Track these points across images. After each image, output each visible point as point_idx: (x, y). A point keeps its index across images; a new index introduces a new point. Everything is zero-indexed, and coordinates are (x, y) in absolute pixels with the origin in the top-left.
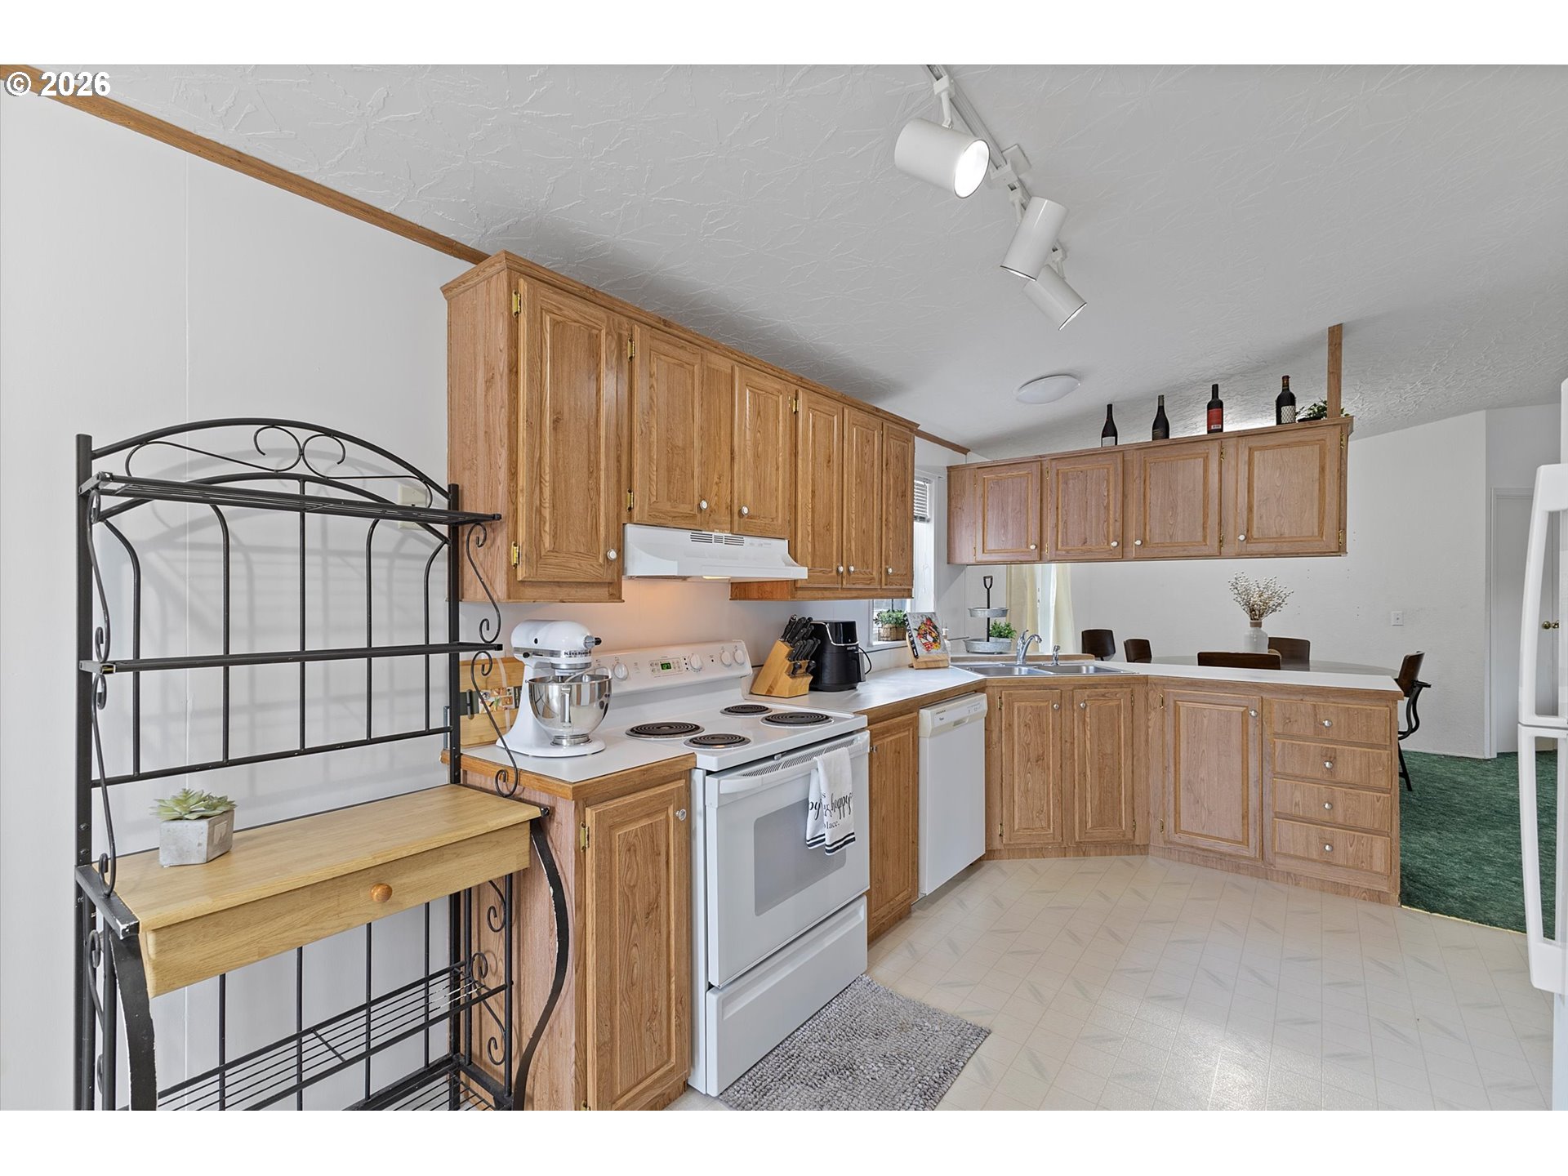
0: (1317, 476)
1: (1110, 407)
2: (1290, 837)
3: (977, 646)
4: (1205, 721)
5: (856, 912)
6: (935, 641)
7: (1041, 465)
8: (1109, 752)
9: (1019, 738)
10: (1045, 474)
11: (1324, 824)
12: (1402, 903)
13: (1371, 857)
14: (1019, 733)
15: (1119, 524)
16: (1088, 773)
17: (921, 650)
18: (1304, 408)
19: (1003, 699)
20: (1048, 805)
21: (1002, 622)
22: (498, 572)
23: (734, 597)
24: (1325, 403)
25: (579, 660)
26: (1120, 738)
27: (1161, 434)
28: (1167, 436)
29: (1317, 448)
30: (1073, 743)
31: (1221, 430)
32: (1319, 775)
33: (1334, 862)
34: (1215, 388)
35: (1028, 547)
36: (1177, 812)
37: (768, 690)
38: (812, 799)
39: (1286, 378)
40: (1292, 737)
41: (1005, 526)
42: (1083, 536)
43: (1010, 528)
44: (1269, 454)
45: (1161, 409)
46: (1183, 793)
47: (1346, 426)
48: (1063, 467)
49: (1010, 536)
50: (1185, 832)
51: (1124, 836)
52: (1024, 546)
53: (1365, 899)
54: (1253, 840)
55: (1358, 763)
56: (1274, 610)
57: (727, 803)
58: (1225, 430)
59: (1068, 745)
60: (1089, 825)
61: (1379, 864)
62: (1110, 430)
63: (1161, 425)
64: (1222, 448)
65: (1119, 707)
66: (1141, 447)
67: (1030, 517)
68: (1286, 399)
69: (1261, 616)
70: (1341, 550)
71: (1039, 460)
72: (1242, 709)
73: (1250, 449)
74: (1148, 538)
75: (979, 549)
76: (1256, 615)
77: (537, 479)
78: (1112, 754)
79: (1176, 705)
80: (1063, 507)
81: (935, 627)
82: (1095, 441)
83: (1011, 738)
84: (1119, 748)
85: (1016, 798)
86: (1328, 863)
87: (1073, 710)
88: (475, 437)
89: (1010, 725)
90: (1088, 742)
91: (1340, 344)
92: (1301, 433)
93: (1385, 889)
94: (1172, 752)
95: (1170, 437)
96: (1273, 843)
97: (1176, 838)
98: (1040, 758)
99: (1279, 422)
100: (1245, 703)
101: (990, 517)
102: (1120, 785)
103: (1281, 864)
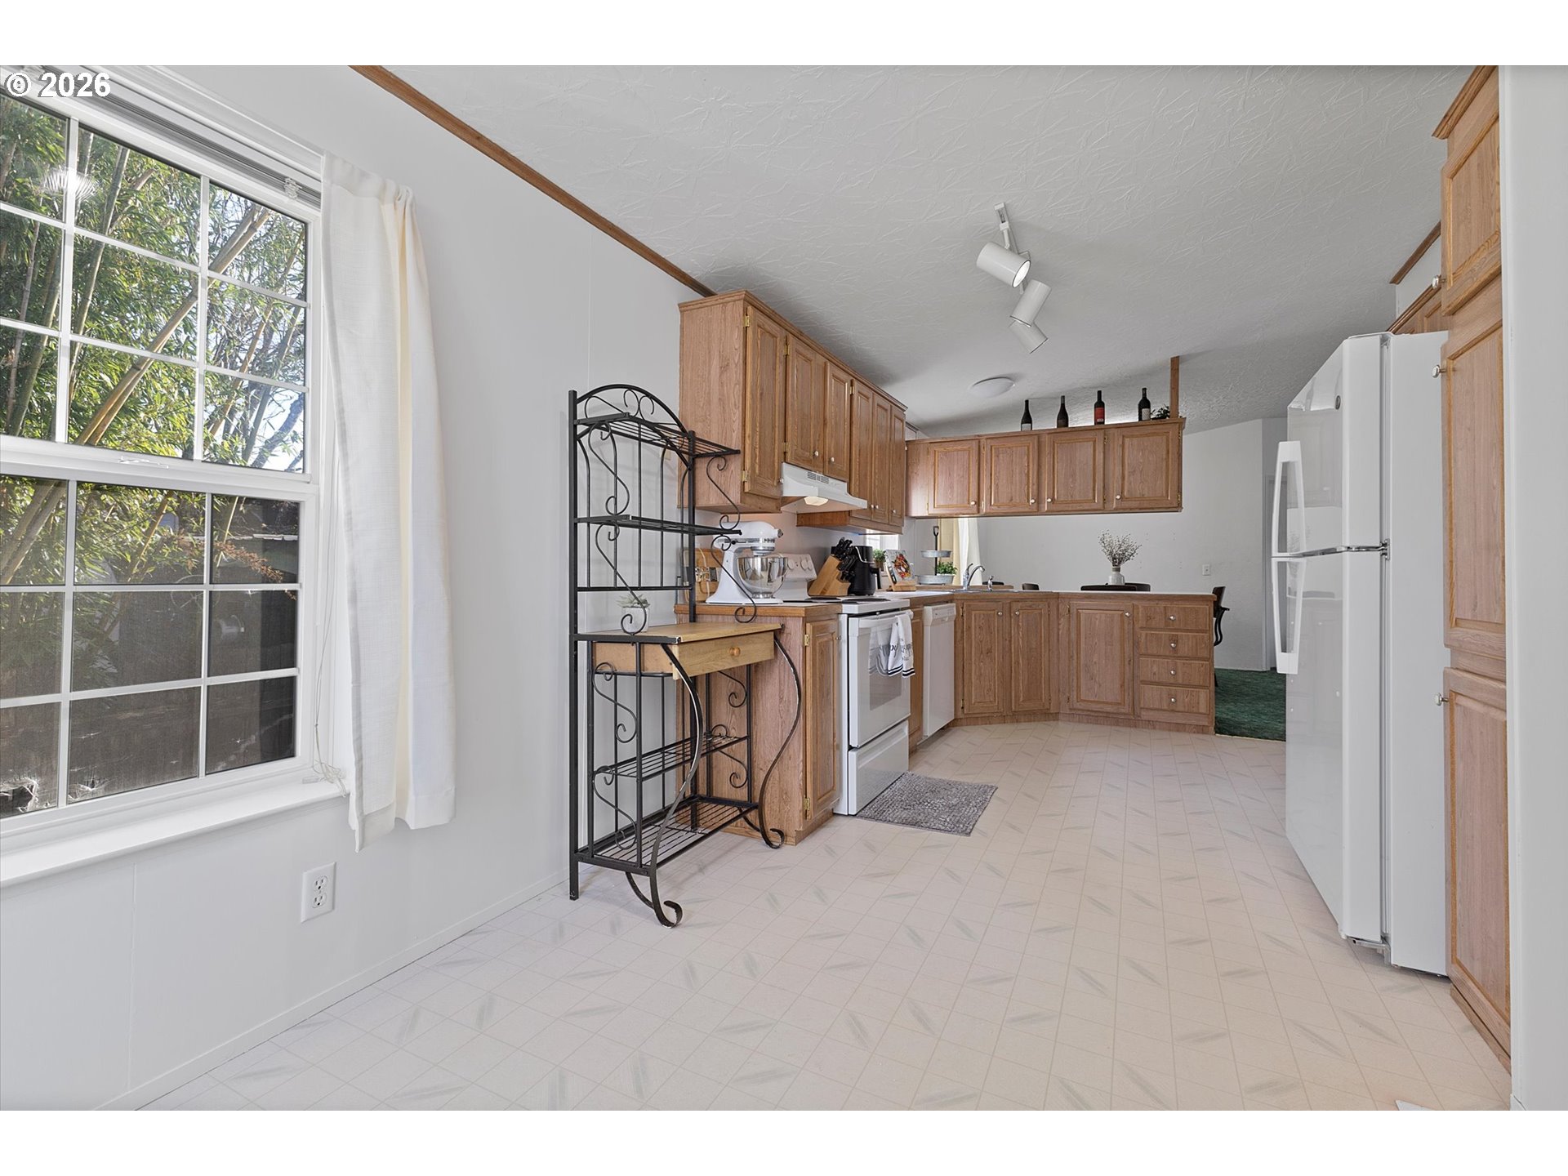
0: (1164, 456)
1: (1027, 402)
2: (1151, 696)
3: (930, 579)
4: (1097, 622)
5: (901, 731)
6: (906, 571)
7: (979, 442)
8: (1034, 647)
9: (975, 637)
10: (982, 449)
11: (1171, 684)
12: (1216, 732)
13: (1198, 703)
14: (975, 634)
15: (1035, 487)
16: (1021, 662)
17: (898, 578)
18: (1156, 408)
19: (965, 608)
20: (994, 685)
21: (945, 561)
22: (731, 486)
23: (800, 523)
24: (1168, 407)
25: (771, 545)
26: (1041, 637)
27: (1063, 424)
28: (1067, 425)
29: (1164, 437)
30: (1010, 641)
31: (1103, 423)
32: (1167, 654)
33: (1177, 710)
34: (1099, 393)
35: (969, 503)
36: (1079, 687)
37: (822, 592)
38: (893, 643)
39: (1145, 389)
40: (1151, 629)
41: (951, 487)
42: (1010, 495)
43: (955, 489)
44: (1135, 441)
45: (1063, 406)
46: (1082, 674)
47: (1181, 423)
48: (994, 443)
49: (955, 495)
50: (1085, 701)
51: (1044, 706)
52: (966, 502)
53: (1194, 732)
54: (1128, 700)
55: (1190, 643)
56: (1129, 559)
57: (864, 634)
58: (1106, 423)
59: (1007, 642)
60: (1021, 699)
61: (1203, 708)
62: (1027, 419)
63: (1063, 417)
64: (1105, 435)
65: (1041, 614)
66: (1050, 432)
67: (971, 480)
68: (1145, 404)
69: (1120, 563)
70: (1178, 507)
71: (978, 439)
72: (1121, 612)
73: (1123, 436)
74: (1056, 497)
75: (931, 505)
76: (1117, 561)
77: (754, 430)
78: (1036, 649)
79: (1078, 612)
80: (995, 474)
81: (906, 561)
82: (1016, 427)
83: (969, 637)
84: (1041, 644)
85: (973, 680)
86: (1173, 711)
87: (1011, 616)
88: (709, 402)
89: (969, 628)
90: (1020, 640)
91: (1178, 369)
92: (1154, 427)
93: (1206, 724)
94: (1075, 646)
95: (1070, 426)
96: (1140, 703)
97: (1078, 705)
98: (989, 651)
99: (1140, 419)
100: (1122, 608)
101: (940, 481)
102: (1041, 670)
103: (1145, 715)
